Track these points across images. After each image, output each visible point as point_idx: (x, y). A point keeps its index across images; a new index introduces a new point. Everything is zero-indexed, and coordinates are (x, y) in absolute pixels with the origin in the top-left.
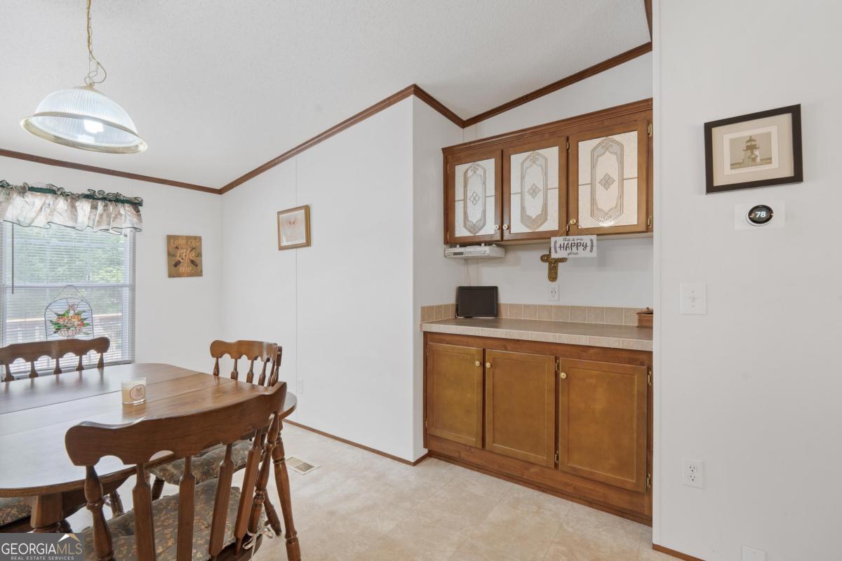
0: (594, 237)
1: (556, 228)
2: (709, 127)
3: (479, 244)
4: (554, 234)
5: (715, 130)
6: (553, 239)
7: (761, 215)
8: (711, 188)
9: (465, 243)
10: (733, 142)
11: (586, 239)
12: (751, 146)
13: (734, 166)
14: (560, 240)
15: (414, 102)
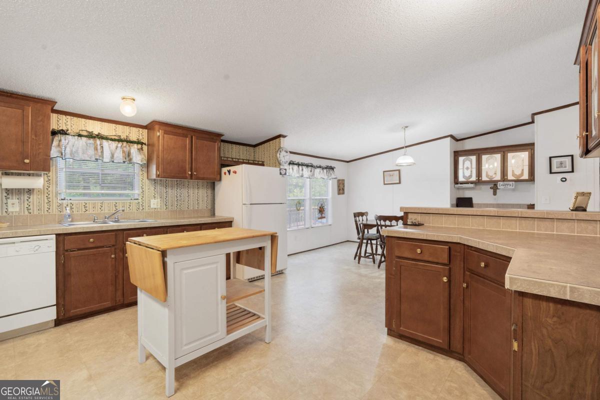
0: (514, 182)
1: (499, 179)
2: (550, 158)
3: (468, 183)
4: (499, 181)
5: (552, 159)
6: (499, 183)
7: (564, 180)
8: (551, 173)
9: (462, 183)
10: (557, 162)
11: (511, 183)
12: (561, 163)
13: (557, 168)
14: (501, 183)
15: (450, 140)
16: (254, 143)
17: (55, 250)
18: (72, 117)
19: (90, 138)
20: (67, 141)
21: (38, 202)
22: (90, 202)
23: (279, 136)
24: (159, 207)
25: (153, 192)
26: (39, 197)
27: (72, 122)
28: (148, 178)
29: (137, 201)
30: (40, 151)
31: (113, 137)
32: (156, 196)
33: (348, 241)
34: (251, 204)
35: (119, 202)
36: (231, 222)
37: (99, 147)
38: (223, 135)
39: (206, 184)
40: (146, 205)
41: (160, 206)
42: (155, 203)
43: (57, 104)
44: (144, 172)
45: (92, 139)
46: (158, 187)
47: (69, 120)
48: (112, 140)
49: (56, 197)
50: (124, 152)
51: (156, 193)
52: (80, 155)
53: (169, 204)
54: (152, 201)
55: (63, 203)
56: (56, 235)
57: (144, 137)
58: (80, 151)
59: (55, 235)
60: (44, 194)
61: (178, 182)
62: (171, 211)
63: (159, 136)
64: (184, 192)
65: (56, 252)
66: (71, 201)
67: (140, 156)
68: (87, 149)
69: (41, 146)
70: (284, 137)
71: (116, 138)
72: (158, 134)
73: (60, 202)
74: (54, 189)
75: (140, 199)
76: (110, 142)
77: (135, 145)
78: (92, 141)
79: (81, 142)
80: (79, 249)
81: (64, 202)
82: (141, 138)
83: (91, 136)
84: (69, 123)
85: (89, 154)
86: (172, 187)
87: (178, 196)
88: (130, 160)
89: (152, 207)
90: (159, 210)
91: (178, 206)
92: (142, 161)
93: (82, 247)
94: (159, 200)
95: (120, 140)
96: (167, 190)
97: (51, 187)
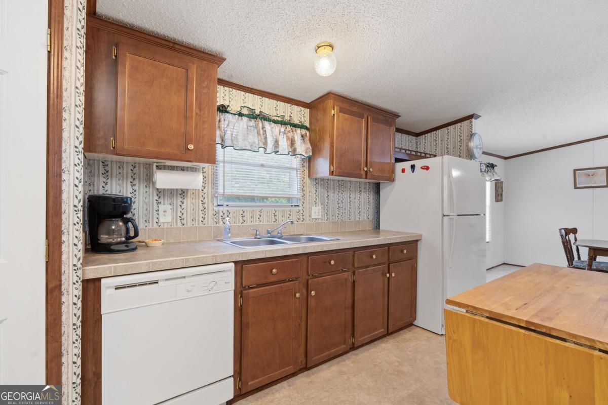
16: (418, 131)
17: (233, 288)
18: (231, 89)
19: (251, 118)
20: (227, 122)
21: (192, 209)
22: (249, 209)
23: (471, 117)
24: (320, 217)
25: (315, 196)
26: (194, 201)
27: (231, 96)
28: (309, 176)
29: (297, 208)
30: (205, 132)
31: (276, 118)
32: (317, 201)
33: (504, 264)
34: (458, 215)
35: (279, 210)
36: (417, 241)
37: (261, 131)
38: (400, 116)
39: (368, 186)
40: (306, 214)
41: (322, 216)
42: (316, 212)
43: (225, 63)
44: (305, 169)
45: (253, 121)
46: (320, 189)
47: (227, 93)
48: (275, 122)
49: (212, 202)
50: (288, 138)
51: (317, 197)
52: (240, 143)
53: (331, 213)
54: (313, 207)
55: (219, 210)
56: (236, 263)
57: (306, 119)
58: (240, 137)
59: (233, 264)
60: (199, 197)
61: (340, 183)
62: (332, 222)
63: (334, 115)
64: (346, 195)
65: (234, 290)
66: (228, 208)
67: (304, 145)
68: (248, 134)
69: (206, 126)
70: (478, 117)
71: (280, 119)
72: (333, 112)
73: (216, 209)
74: (210, 191)
75: (300, 205)
76: (273, 124)
77: (299, 131)
78: (253, 123)
79: (242, 123)
80: (259, 286)
81: (221, 208)
82: (303, 120)
83: (253, 116)
84: (227, 97)
85: (250, 141)
86: (333, 189)
87: (340, 202)
88: (295, 150)
89: (312, 217)
90: (320, 221)
91: (339, 216)
92: (306, 153)
93: (263, 281)
94: (320, 207)
95: (283, 123)
96: (329, 194)
97: (206, 188)
